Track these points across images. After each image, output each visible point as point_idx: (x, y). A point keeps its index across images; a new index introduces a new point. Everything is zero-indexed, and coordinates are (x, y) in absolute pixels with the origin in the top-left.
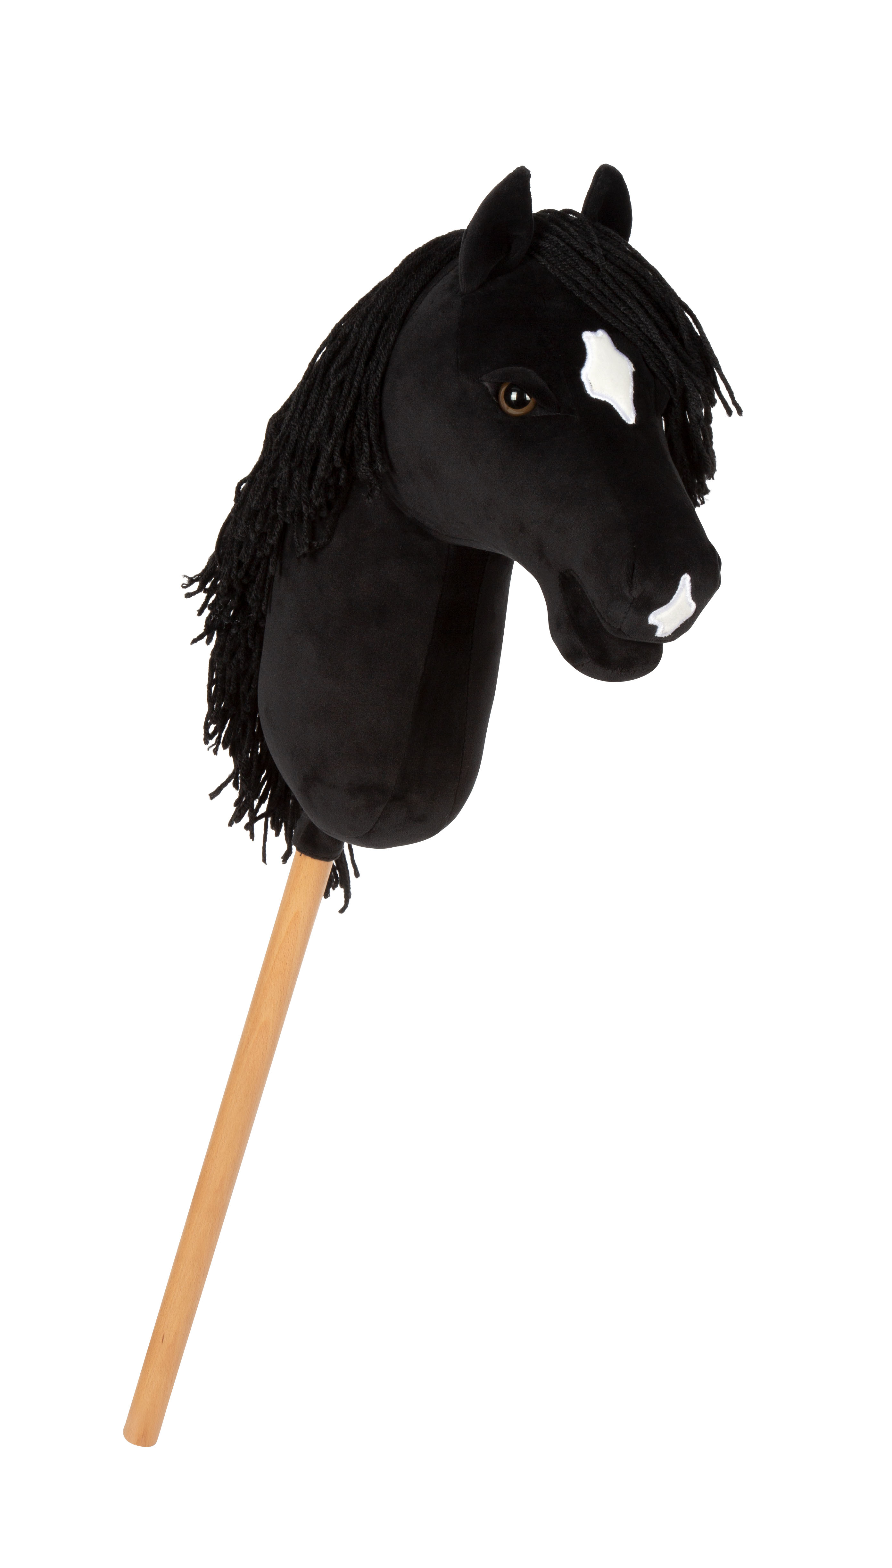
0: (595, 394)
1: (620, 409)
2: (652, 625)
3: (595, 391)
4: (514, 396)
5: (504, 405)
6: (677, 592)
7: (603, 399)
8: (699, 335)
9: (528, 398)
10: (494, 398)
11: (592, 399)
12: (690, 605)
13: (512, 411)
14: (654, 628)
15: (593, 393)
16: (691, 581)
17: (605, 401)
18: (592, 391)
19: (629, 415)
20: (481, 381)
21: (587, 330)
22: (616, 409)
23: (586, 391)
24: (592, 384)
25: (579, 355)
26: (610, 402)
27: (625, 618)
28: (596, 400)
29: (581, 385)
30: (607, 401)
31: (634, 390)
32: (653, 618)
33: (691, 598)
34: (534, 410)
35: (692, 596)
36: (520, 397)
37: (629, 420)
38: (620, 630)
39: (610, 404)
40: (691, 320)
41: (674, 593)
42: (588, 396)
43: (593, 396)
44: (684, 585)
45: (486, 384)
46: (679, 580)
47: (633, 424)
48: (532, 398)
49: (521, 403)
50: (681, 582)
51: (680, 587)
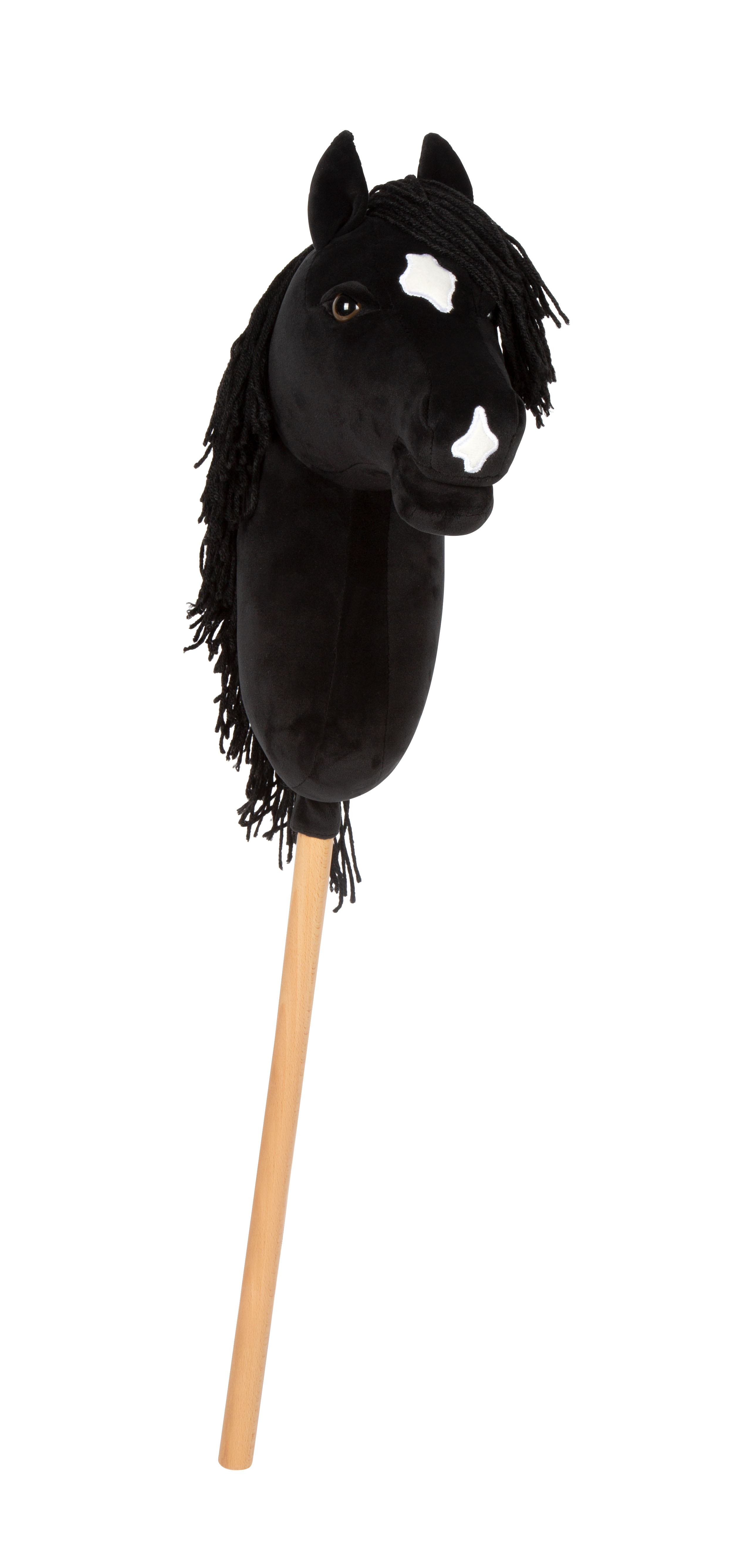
0: (412, 293)
1: (435, 302)
2: (457, 458)
3: (412, 291)
4: (346, 306)
5: (336, 314)
6: (473, 422)
7: (419, 296)
8: (523, 257)
10: (328, 309)
11: (410, 297)
13: (342, 318)
14: (461, 461)
16: (486, 412)
17: (421, 297)
18: (410, 291)
19: (446, 308)
20: (320, 300)
21: (412, 253)
22: (432, 303)
23: (405, 292)
24: (410, 287)
25: (400, 268)
27: (431, 454)
29: (398, 286)
30: (423, 297)
32: (454, 449)
36: (352, 308)
37: (445, 311)
38: (431, 467)
39: (425, 299)
40: (516, 248)
41: (471, 423)
42: (407, 295)
43: (411, 295)
44: (479, 416)
45: (324, 304)
46: (473, 411)
47: (448, 314)
48: (361, 306)
50: (477, 413)
51: (476, 418)
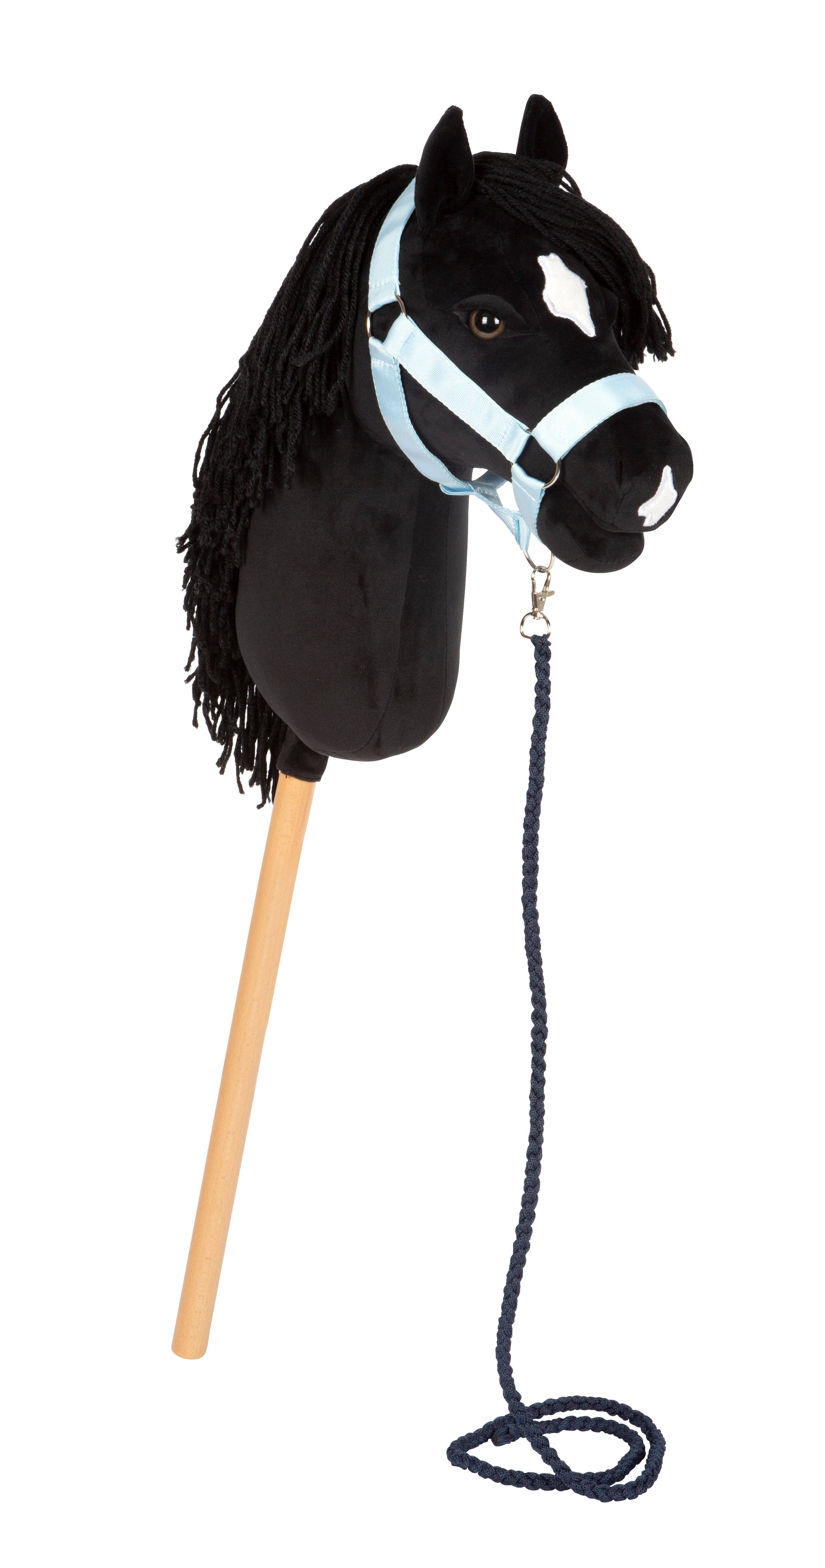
0: (558, 313)
2: (641, 516)
3: (557, 310)
5: (475, 330)
6: (661, 483)
7: (565, 317)
9: (497, 321)
10: (466, 326)
11: (556, 317)
12: (672, 494)
13: (484, 335)
14: (643, 519)
15: (556, 312)
16: (672, 471)
18: (555, 310)
19: (589, 329)
20: (452, 311)
21: (541, 255)
22: (577, 325)
23: (550, 311)
24: (554, 304)
25: (538, 279)
26: (572, 319)
28: (559, 318)
29: (544, 305)
30: (569, 318)
31: (590, 305)
32: (642, 511)
33: (673, 487)
34: (504, 332)
35: (674, 486)
37: (590, 334)
38: (612, 524)
39: (572, 321)
41: (658, 485)
42: (551, 315)
43: (556, 315)
44: (666, 477)
45: (457, 313)
46: (662, 472)
47: (594, 336)
48: (502, 321)
49: (491, 327)
50: (663, 474)
51: (663, 479)
